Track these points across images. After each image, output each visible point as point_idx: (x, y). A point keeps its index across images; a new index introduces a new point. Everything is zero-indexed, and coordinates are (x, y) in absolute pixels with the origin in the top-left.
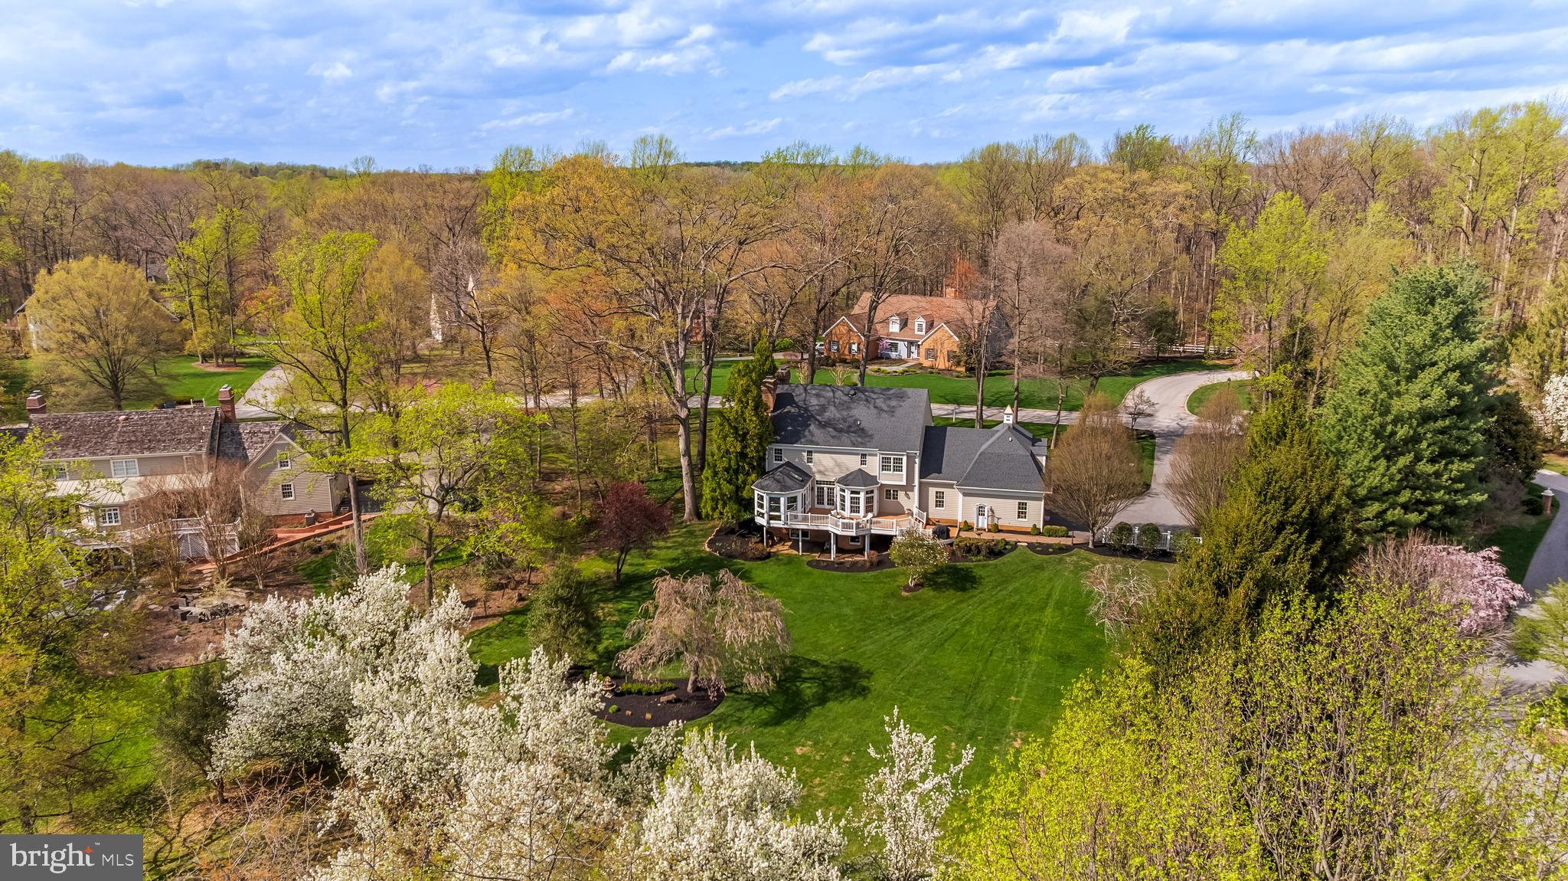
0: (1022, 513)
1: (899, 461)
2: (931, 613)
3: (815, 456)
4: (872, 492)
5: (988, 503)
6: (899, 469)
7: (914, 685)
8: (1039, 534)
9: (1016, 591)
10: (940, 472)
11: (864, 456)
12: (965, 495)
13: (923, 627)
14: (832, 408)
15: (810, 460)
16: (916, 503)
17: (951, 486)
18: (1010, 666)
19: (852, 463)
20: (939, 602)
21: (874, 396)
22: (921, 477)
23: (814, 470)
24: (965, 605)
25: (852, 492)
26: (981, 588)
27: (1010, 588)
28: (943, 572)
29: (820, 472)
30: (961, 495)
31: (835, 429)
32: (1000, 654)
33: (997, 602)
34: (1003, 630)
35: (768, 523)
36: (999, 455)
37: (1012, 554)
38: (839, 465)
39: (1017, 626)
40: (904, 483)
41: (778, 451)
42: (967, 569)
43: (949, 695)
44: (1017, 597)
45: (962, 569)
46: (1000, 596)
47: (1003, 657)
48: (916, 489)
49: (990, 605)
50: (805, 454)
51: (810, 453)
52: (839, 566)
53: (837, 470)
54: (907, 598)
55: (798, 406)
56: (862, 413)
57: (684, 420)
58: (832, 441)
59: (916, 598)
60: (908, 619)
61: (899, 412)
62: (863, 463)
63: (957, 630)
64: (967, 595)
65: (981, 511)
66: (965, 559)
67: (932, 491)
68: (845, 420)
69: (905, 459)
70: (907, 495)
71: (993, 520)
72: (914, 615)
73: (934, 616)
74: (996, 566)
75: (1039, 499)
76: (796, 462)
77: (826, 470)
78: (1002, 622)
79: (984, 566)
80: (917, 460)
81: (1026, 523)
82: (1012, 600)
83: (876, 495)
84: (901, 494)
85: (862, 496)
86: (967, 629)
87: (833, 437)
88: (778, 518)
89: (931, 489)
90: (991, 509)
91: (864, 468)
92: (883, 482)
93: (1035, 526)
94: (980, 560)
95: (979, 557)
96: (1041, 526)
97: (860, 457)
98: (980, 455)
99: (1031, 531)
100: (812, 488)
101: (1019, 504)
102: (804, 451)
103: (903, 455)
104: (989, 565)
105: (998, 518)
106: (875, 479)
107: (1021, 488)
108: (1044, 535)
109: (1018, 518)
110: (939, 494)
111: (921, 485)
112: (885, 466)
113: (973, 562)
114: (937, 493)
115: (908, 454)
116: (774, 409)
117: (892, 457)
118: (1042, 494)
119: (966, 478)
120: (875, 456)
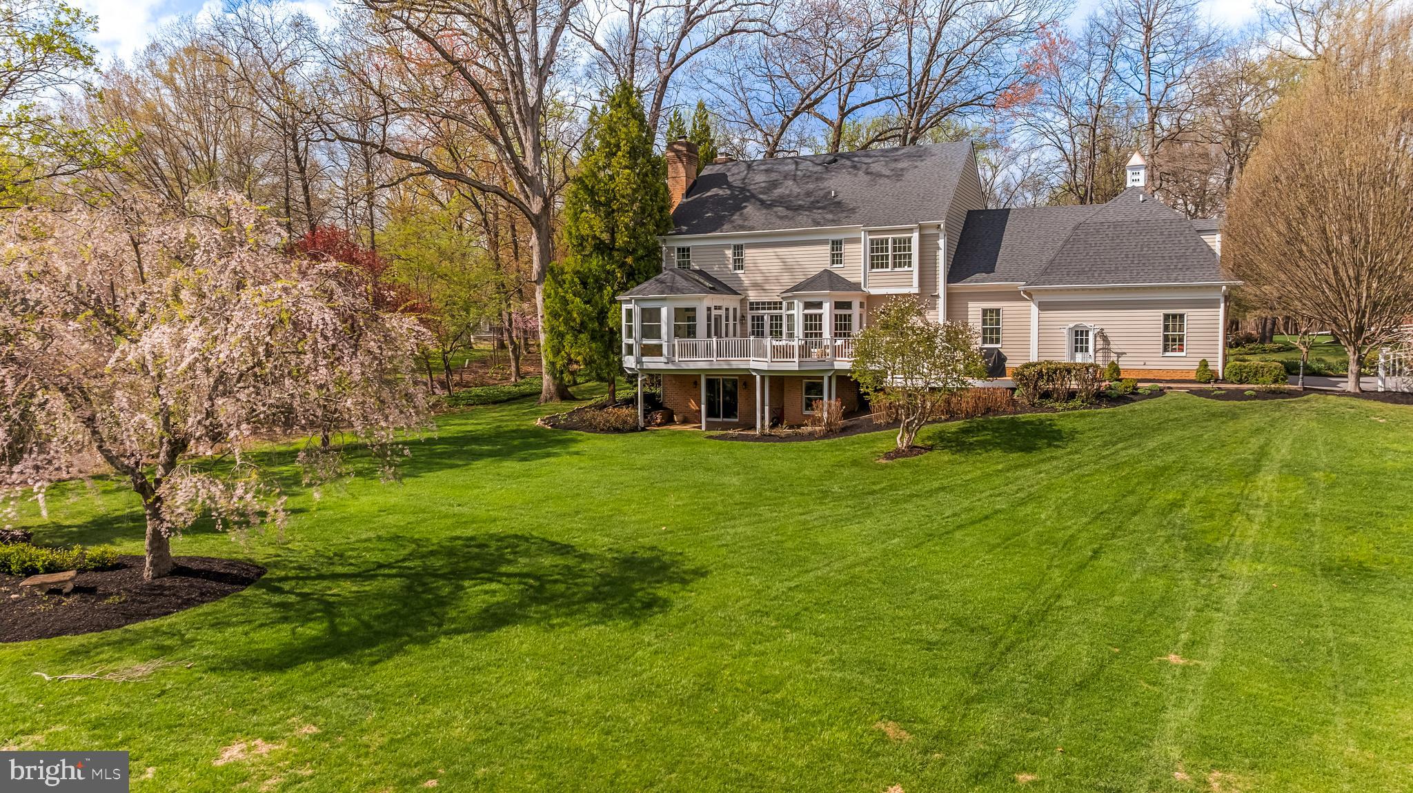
0: (1172, 342)
1: (902, 246)
2: (936, 485)
3: (749, 254)
4: (848, 305)
5: (1091, 319)
6: (902, 259)
7: (822, 606)
8: (1217, 381)
9: (1166, 448)
10: (990, 269)
11: (837, 245)
12: (1043, 307)
13: (909, 506)
14: (790, 183)
15: (739, 264)
17: (1014, 296)
18: (1158, 583)
19: (814, 259)
20: (960, 469)
21: (870, 160)
22: (952, 277)
23: (746, 282)
24: (1029, 471)
25: (808, 305)
26: (1072, 446)
27: (1151, 444)
28: (985, 429)
29: (756, 286)
30: (1034, 309)
31: (789, 208)
32: (1125, 556)
33: (1118, 466)
34: (1135, 513)
35: (639, 362)
36: (1116, 225)
37: (1152, 401)
38: (790, 267)
39: (1176, 505)
40: (916, 290)
41: (684, 252)
42: (1041, 422)
43: (934, 637)
44: (1171, 458)
45: (1031, 423)
46: (1123, 456)
47: (1132, 562)
48: (941, 303)
49: (1097, 471)
50: (729, 253)
51: (738, 249)
53: (784, 277)
54: (886, 466)
55: (730, 187)
56: (843, 182)
57: (537, 217)
58: (779, 222)
59: (903, 465)
60: (873, 493)
62: (837, 258)
63: (996, 512)
64: (1034, 457)
65: (1079, 337)
66: (1037, 408)
67: (975, 309)
68: (808, 195)
69: (915, 237)
72: (892, 487)
73: (943, 489)
74: (1114, 413)
75: (1213, 304)
76: (714, 270)
77: (767, 280)
78: (1131, 499)
79: (1082, 416)
80: (941, 243)
81: (1184, 362)
82: (1158, 462)
83: (856, 311)
85: (826, 310)
86: (1029, 509)
87: (781, 218)
88: (656, 351)
89: (971, 304)
90: (1102, 335)
91: (837, 269)
92: (874, 292)
93: (1204, 364)
94: (1074, 408)
95: (1071, 404)
96: (1217, 365)
97: (829, 247)
98: (1076, 228)
99: (1193, 376)
100: (743, 317)
101: (1166, 317)
102: (728, 247)
103: (911, 230)
104: (1094, 415)
105: (1119, 355)
106: (856, 287)
107: (1169, 280)
108: (1224, 380)
109: (1165, 350)
110: (991, 316)
111: (950, 296)
112: (877, 260)
113: (1056, 411)
114: (985, 312)
115: (921, 228)
116: (688, 193)
117: (890, 236)
118: (1220, 287)
119: (1045, 272)
120: (857, 241)
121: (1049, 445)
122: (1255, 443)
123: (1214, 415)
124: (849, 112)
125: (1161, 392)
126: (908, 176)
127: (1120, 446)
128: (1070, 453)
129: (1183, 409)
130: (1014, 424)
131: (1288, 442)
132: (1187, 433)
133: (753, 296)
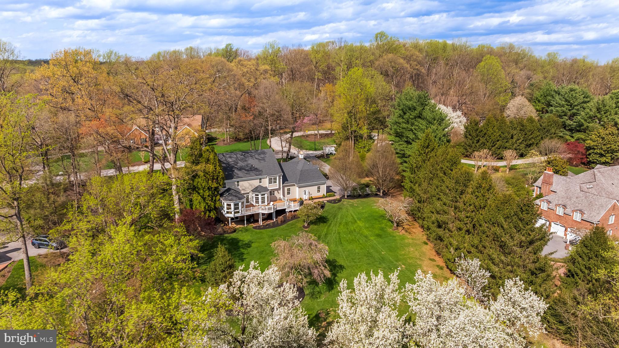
0: (319, 191)
1: (275, 179)
2: (324, 233)
3: (240, 183)
5: (307, 189)
6: (276, 182)
8: (326, 197)
9: (342, 218)
10: (289, 180)
11: (260, 179)
14: (239, 162)
15: (238, 185)
16: (282, 195)
17: (294, 185)
18: (369, 243)
19: (256, 183)
20: (322, 229)
22: (283, 184)
23: (240, 189)
24: (331, 227)
26: (330, 220)
27: (339, 217)
29: (243, 190)
30: (298, 188)
31: (245, 170)
32: (361, 240)
34: (352, 232)
36: (307, 170)
37: (326, 206)
38: (251, 185)
39: (355, 229)
40: (278, 187)
41: (224, 184)
46: (339, 221)
47: (363, 241)
48: (281, 189)
49: (339, 225)
51: (238, 182)
52: (265, 227)
53: (250, 187)
56: (252, 162)
61: (266, 159)
62: (260, 182)
63: (339, 237)
65: (305, 193)
67: (286, 189)
68: (247, 166)
69: (278, 177)
70: (278, 192)
73: (326, 234)
75: (323, 184)
76: (232, 187)
77: (246, 188)
78: (349, 230)
80: (281, 177)
81: (320, 194)
82: (344, 221)
84: (276, 192)
86: (341, 235)
87: (246, 174)
88: (238, 212)
90: (308, 191)
91: (261, 185)
92: (270, 189)
93: (324, 194)
99: (322, 196)
101: (318, 187)
102: (235, 182)
106: (266, 188)
107: (318, 181)
109: (318, 193)
111: (283, 186)
112: (270, 182)
114: (288, 189)
115: (279, 175)
117: (273, 177)
120: (265, 178)
121: (327, 220)
125: (324, 202)
128: (331, 222)
129: (334, 208)
133: (242, 192)
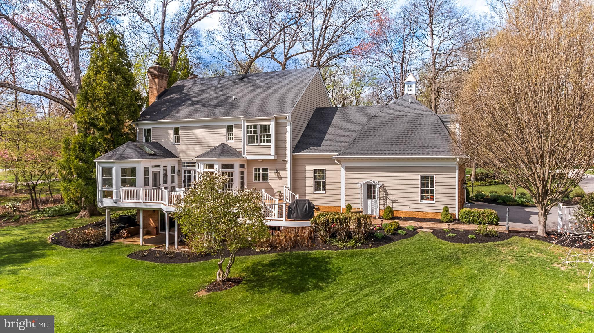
0: (426, 194)
3: (182, 132)
4: (231, 166)
5: (376, 178)
6: (266, 139)
8: (452, 220)
9: (398, 297)
11: (230, 128)
12: (348, 169)
15: (177, 139)
16: (289, 184)
17: (330, 161)
19: (216, 136)
20: (240, 311)
22: (296, 149)
24: (286, 319)
25: (207, 166)
26: (331, 290)
28: (284, 263)
29: (185, 152)
30: (343, 171)
35: (101, 201)
37: (405, 241)
38: (199, 141)
40: (273, 158)
41: (148, 131)
45: (315, 259)
48: (289, 165)
50: (171, 132)
51: (177, 130)
53: (198, 147)
62: (230, 136)
65: (370, 189)
66: (327, 245)
67: (309, 169)
69: (272, 124)
70: (276, 173)
71: (386, 202)
74: (374, 254)
75: (450, 170)
76: (164, 143)
77: (189, 149)
79: (352, 256)
81: (432, 206)
83: (236, 171)
84: (269, 172)
87: (199, 112)
89: (307, 166)
90: (383, 187)
91: (230, 143)
92: (249, 158)
93: (446, 209)
94: (350, 247)
95: (349, 244)
96: (455, 209)
97: (225, 130)
98: (369, 120)
99: (439, 217)
100: (179, 172)
101: (422, 177)
102: (171, 129)
103: (270, 120)
104: (360, 255)
105: (394, 201)
106: (238, 154)
107: (423, 154)
108: (459, 221)
109: (422, 199)
110: (319, 174)
111: (295, 160)
112: (252, 138)
113: (338, 249)
114: (316, 171)
115: (276, 119)
116: (160, 96)
117: (258, 124)
118: (454, 159)
119: (349, 147)
120: (239, 126)
121: (317, 287)
122: (468, 292)
123: (442, 259)
124: (290, 57)
125: (414, 232)
126: (274, 87)
127: (366, 291)
128: (327, 298)
129: (423, 251)
130: (305, 259)
131: (492, 293)
132: (418, 279)
133: (185, 159)
